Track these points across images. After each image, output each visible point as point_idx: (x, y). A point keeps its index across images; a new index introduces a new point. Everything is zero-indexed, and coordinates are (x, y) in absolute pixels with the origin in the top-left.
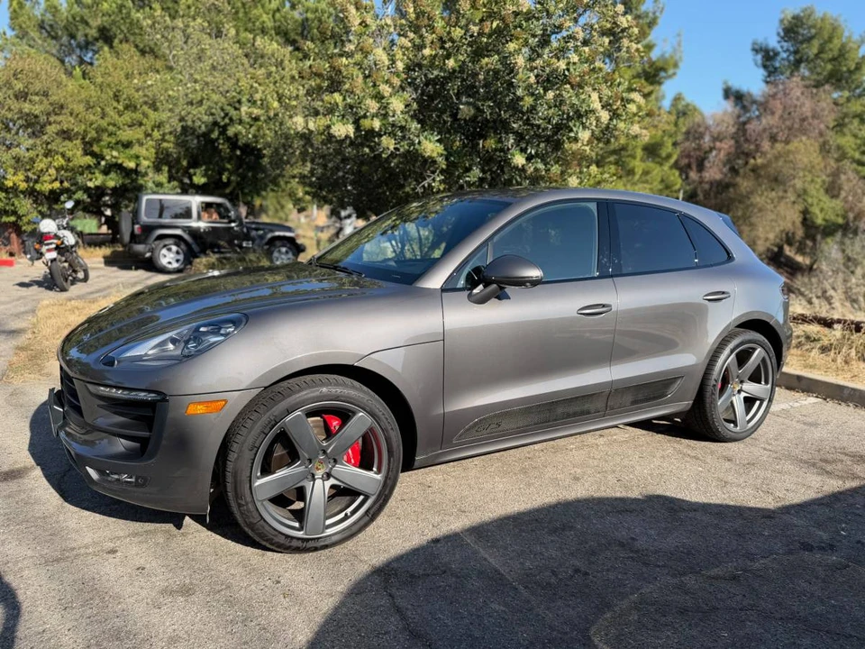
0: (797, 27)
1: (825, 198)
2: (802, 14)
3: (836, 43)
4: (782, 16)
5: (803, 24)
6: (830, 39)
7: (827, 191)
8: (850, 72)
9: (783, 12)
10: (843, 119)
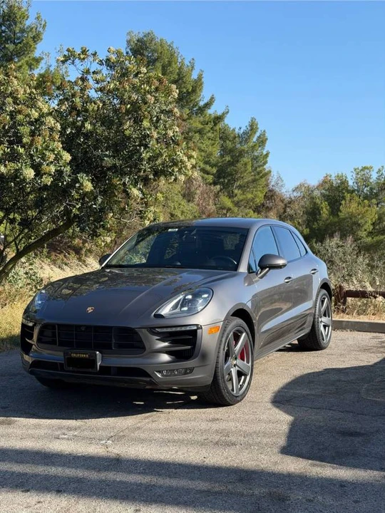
0: (143, 49)
1: (184, 202)
2: (145, 39)
3: (175, 67)
4: (129, 38)
5: (147, 48)
6: (170, 63)
7: (184, 196)
8: (188, 93)
9: (129, 34)
10: (188, 133)
